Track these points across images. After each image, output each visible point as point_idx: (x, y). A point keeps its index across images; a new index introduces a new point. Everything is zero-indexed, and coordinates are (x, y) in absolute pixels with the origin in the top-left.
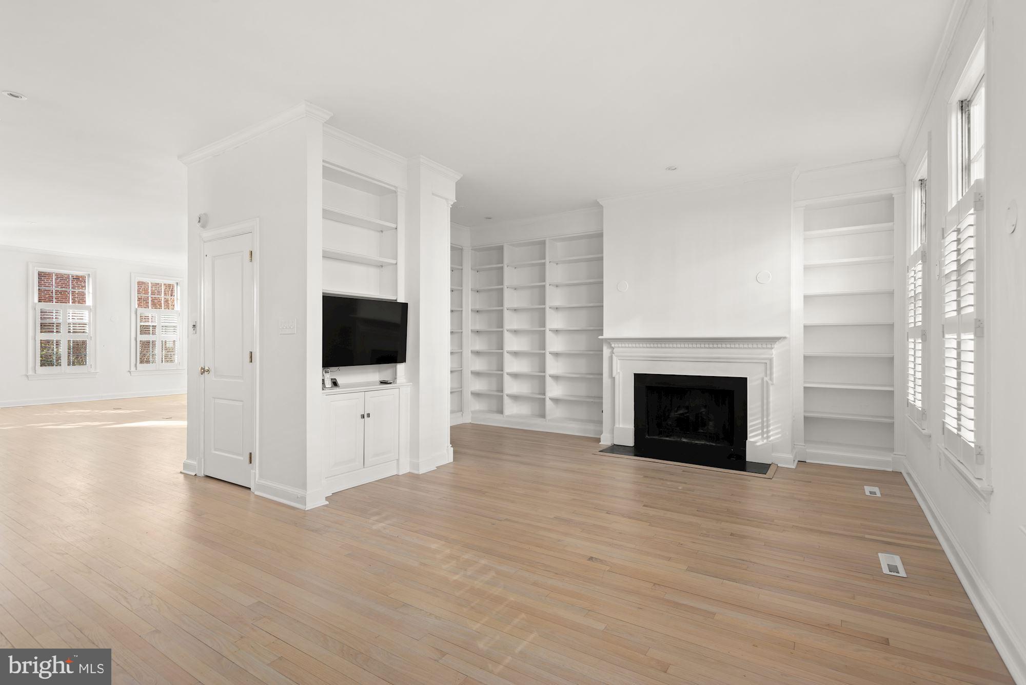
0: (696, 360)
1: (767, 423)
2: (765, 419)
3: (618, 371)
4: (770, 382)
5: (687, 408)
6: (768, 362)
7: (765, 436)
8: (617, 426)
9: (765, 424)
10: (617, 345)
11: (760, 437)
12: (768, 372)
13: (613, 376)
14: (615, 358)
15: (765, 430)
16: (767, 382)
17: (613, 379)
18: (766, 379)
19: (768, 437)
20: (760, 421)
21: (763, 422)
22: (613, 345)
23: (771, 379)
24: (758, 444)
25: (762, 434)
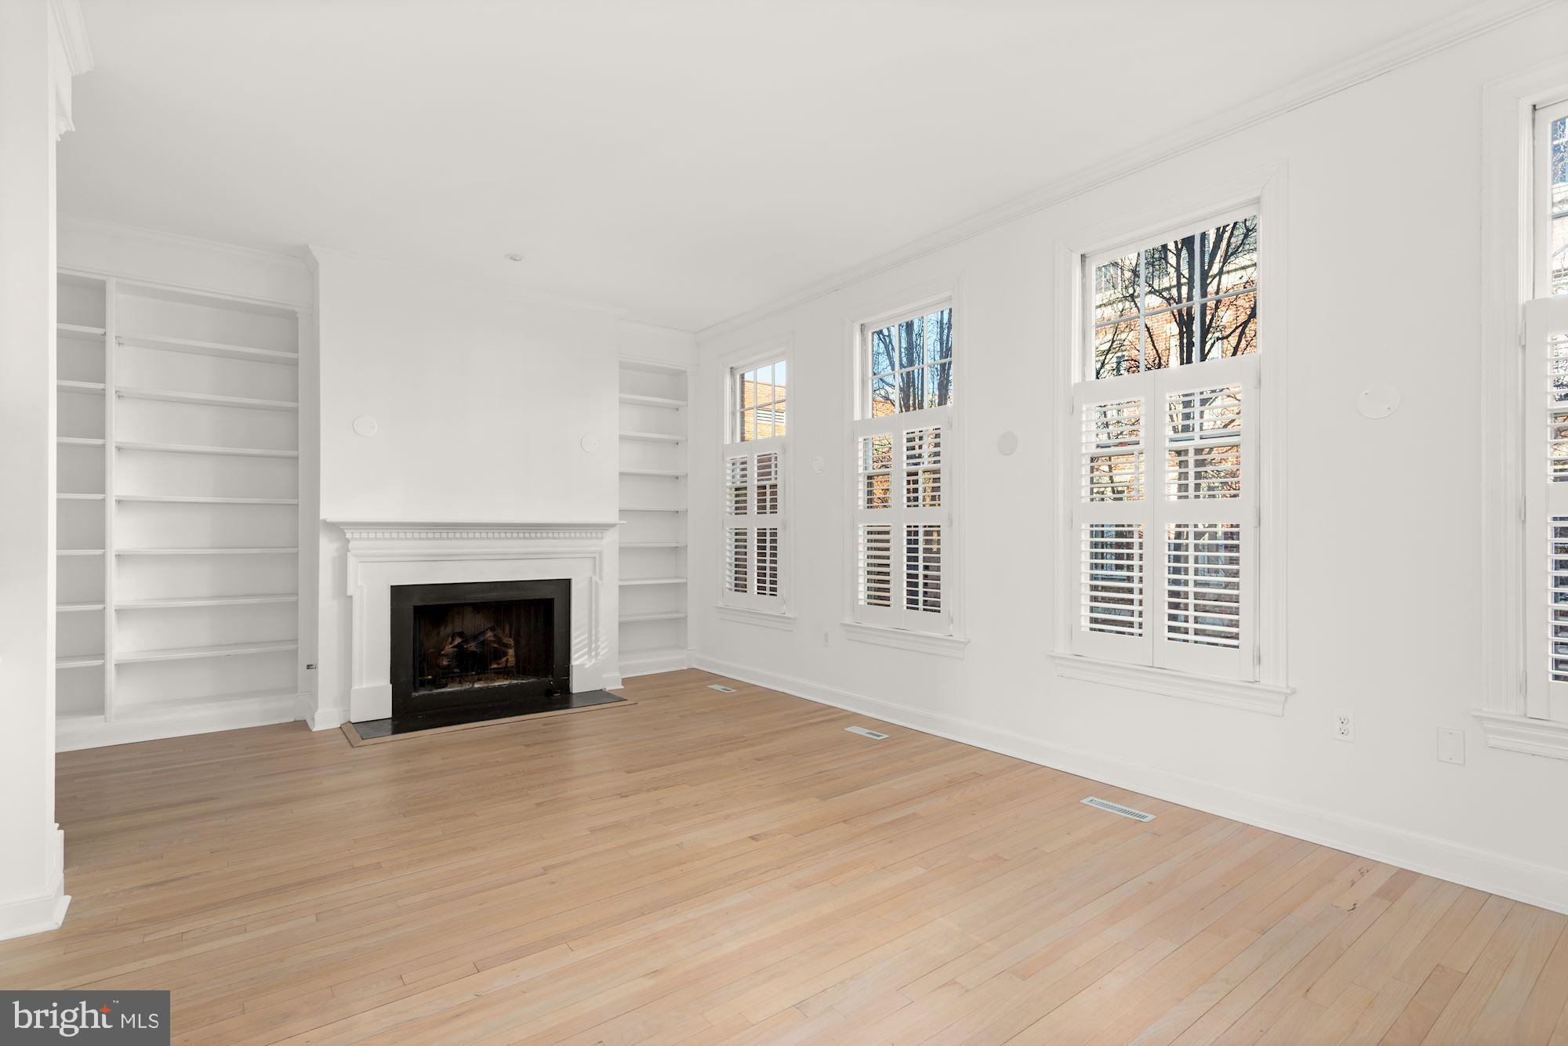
0: (503, 558)
1: (596, 635)
2: (593, 632)
3: (359, 584)
4: (600, 582)
5: (461, 635)
6: (597, 556)
7: (593, 653)
8: (356, 687)
9: (593, 638)
10: (356, 535)
11: (587, 656)
12: (597, 570)
13: (349, 594)
14: (352, 561)
15: (593, 646)
16: (596, 583)
17: (347, 601)
18: (595, 578)
19: (597, 655)
20: (587, 635)
21: (590, 636)
22: (348, 536)
23: (601, 578)
24: (587, 666)
25: (589, 652)
